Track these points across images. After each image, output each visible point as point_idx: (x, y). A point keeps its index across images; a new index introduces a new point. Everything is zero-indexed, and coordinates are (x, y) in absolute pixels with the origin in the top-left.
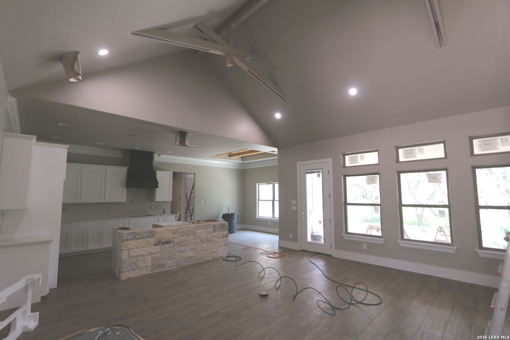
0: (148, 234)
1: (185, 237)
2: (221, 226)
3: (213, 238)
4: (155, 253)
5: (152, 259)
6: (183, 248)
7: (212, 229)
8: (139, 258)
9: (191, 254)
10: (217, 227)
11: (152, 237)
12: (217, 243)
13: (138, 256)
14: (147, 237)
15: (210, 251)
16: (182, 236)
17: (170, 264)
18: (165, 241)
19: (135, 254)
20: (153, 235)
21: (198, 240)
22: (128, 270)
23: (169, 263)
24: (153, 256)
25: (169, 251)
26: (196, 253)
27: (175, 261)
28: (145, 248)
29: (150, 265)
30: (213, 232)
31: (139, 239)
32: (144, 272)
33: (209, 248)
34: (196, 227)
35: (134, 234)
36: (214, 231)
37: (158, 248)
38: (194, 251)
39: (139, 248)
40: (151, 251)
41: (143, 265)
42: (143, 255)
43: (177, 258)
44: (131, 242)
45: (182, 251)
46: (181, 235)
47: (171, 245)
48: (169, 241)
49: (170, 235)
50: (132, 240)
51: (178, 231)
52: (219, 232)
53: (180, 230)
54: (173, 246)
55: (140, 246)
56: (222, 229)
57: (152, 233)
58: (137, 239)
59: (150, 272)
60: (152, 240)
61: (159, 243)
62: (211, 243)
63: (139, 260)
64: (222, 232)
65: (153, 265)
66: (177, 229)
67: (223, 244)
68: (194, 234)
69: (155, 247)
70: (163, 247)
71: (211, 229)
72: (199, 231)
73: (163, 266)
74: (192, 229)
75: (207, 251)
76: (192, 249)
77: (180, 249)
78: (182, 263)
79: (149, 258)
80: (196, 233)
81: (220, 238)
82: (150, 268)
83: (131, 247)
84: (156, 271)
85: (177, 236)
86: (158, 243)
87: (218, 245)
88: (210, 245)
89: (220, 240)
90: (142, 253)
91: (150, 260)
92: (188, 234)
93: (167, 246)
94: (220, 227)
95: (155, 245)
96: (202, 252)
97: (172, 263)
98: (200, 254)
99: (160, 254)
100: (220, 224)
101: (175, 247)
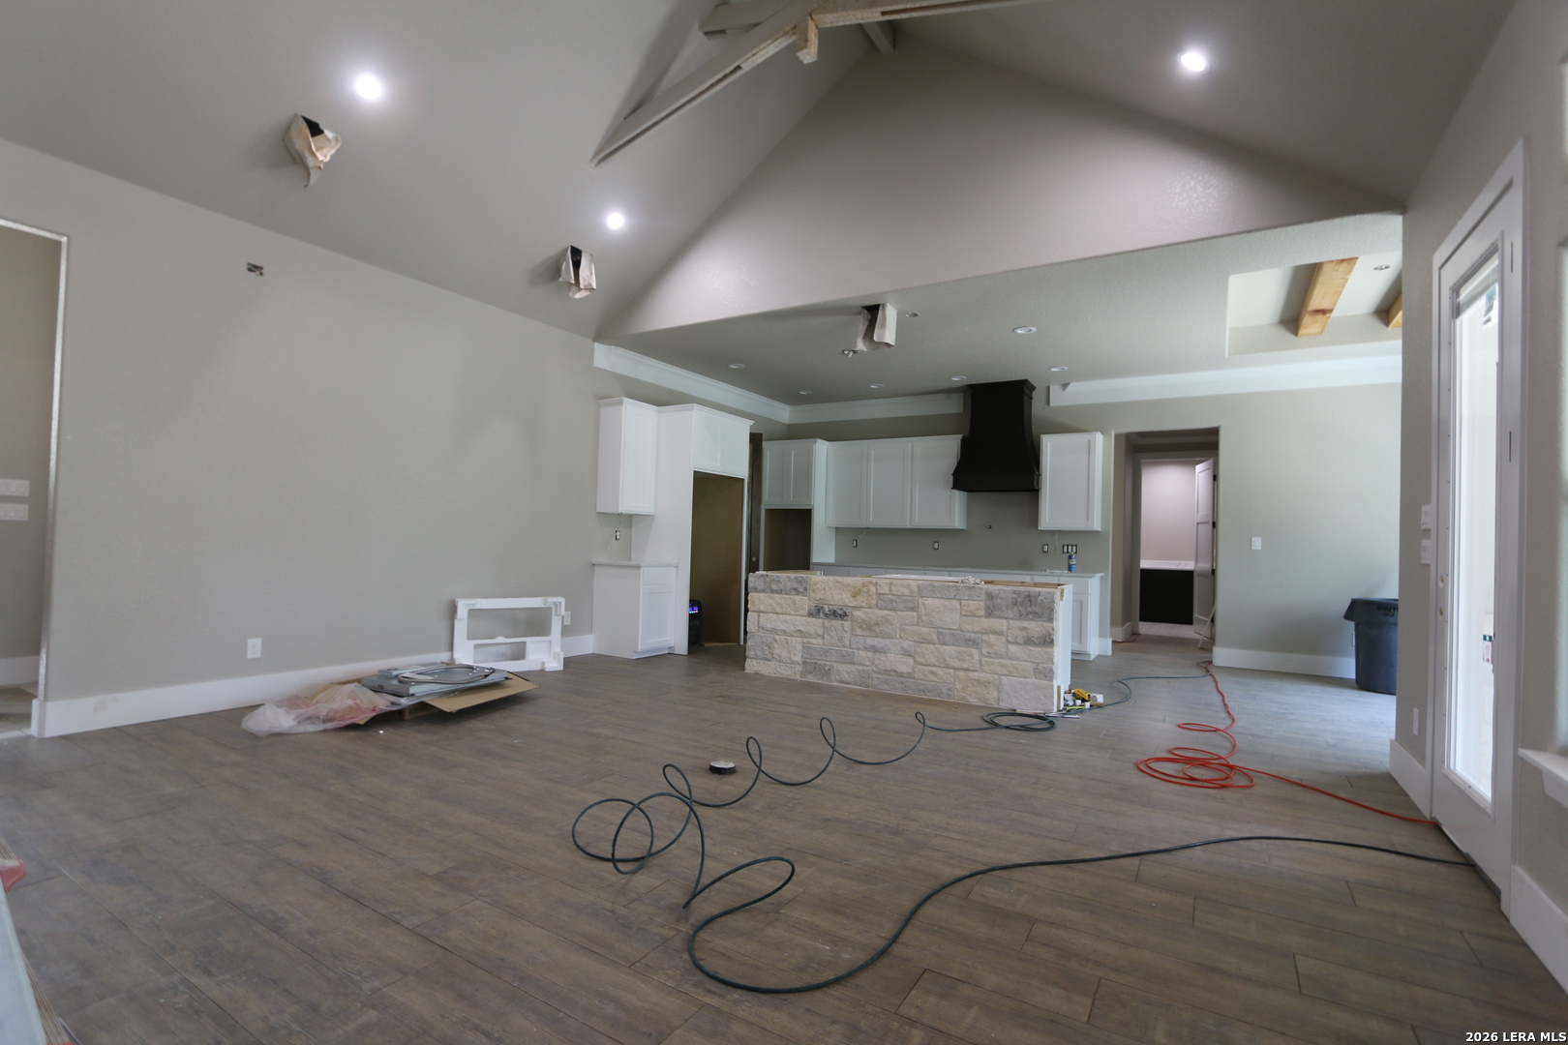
0: (797, 586)
1: (885, 612)
2: (1019, 600)
3: (985, 637)
4: (811, 636)
5: (803, 647)
6: (879, 642)
7: (982, 603)
8: (777, 637)
9: (904, 665)
10: (999, 601)
11: (801, 594)
12: (998, 655)
13: (774, 631)
14: (793, 592)
15: (970, 674)
16: (877, 606)
17: (844, 673)
18: (830, 610)
19: (769, 626)
20: (806, 589)
21: (924, 629)
22: (756, 657)
23: (841, 669)
24: (805, 640)
25: (841, 639)
26: (920, 667)
27: (858, 671)
28: (788, 617)
29: (798, 658)
30: (986, 617)
31: (776, 592)
32: (786, 672)
33: (965, 666)
34: (920, 589)
35: (768, 579)
36: (989, 614)
37: (816, 624)
38: (914, 659)
39: (777, 613)
40: (801, 628)
41: (785, 654)
42: (784, 632)
43: (861, 664)
44: (762, 595)
45: (875, 650)
46: (874, 602)
47: (847, 624)
48: (840, 612)
49: (844, 596)
50: (763, 591)
51: (865, 589)
52: (1011, 622)
53: (873, 589)
54: (852, 629)
55: (779, 610)
56: (1022, 610)
57: (804, 585)
58: (772, 591)
59: (798, 677)
60: (804, 602)
61: (819, 611)
62: (975, 652)
63: (776, 641)
64: (1026, 624)
65: (804, 663)
66: (864, 585)
67: (1030, 666)
68: (912, 609)
69: (810, 619)
70: (827, 623)
71: (978, 605)
72: (929, 601)
73: (827, 673)
74: (906, 591)
75: (961, 674)
76: (907, 654)
77: (870, 641)
78: (876, 682)
79: (797, 643)
80: (921, 605)
81: (1015, 643)
82: (799, 668)
83: (762, 608)
84: (811, 679)
85: (863, 605)
86: (817, 611)
87: (1003, 666)
88: (972, 656)
89: (1013, 648)
90: (783, 627)
91: (799, 647)
92: (894, 604)
93: (837, 623)
94: (1015, 604)
95: (810, 615)
96: (939, 671)
97: (848, 673)
98: (932, 673)
99: (821, 641)
100: (1015, 592)
101: (858, 631)
